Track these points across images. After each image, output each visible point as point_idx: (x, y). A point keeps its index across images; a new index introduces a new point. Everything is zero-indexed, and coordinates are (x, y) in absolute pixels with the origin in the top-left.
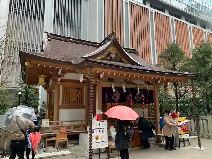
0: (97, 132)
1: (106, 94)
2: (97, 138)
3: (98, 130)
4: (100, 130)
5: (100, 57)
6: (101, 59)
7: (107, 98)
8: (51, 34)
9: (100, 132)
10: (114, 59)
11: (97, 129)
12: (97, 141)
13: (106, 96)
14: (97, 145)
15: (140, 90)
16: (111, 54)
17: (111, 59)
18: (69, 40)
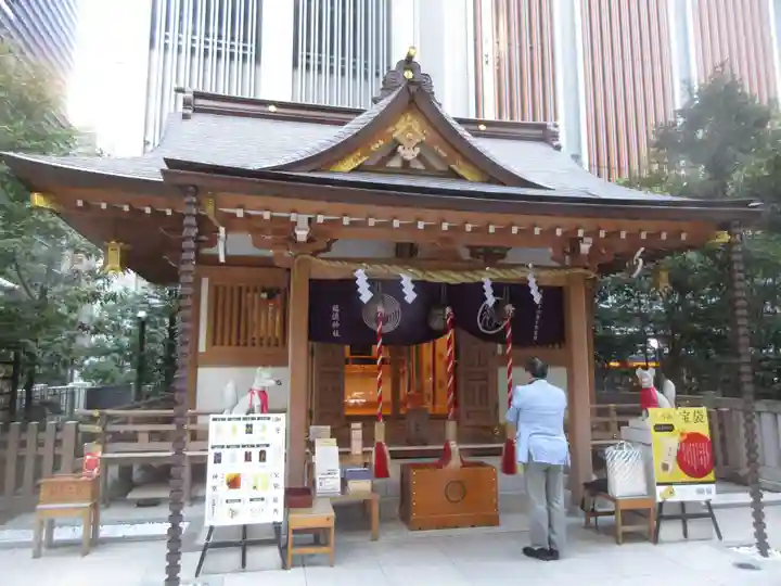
0: (233, 459)
1: (336, 308)
2: (234, 483)
3: (242, 451)
4: (248, 450)
5: (350, 164)
6: (354, 170)
7: (336, 325)
8: (197, 95)
9: (248, 457)
10: (420, 166)
11: (238, 446)
12: (234, 494)
13: (336, 316)
14: (233, 513)
15: (498, 288)
16: (400, 148)
17: (406, 169)
18: (266, 109)
